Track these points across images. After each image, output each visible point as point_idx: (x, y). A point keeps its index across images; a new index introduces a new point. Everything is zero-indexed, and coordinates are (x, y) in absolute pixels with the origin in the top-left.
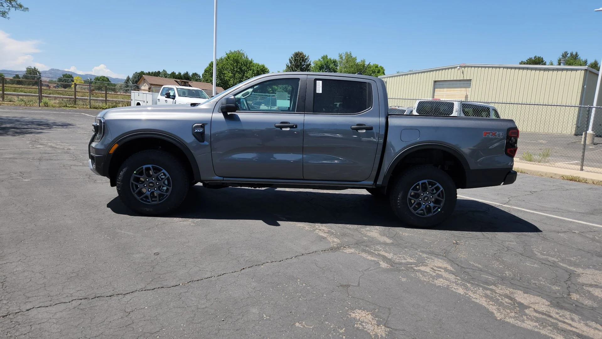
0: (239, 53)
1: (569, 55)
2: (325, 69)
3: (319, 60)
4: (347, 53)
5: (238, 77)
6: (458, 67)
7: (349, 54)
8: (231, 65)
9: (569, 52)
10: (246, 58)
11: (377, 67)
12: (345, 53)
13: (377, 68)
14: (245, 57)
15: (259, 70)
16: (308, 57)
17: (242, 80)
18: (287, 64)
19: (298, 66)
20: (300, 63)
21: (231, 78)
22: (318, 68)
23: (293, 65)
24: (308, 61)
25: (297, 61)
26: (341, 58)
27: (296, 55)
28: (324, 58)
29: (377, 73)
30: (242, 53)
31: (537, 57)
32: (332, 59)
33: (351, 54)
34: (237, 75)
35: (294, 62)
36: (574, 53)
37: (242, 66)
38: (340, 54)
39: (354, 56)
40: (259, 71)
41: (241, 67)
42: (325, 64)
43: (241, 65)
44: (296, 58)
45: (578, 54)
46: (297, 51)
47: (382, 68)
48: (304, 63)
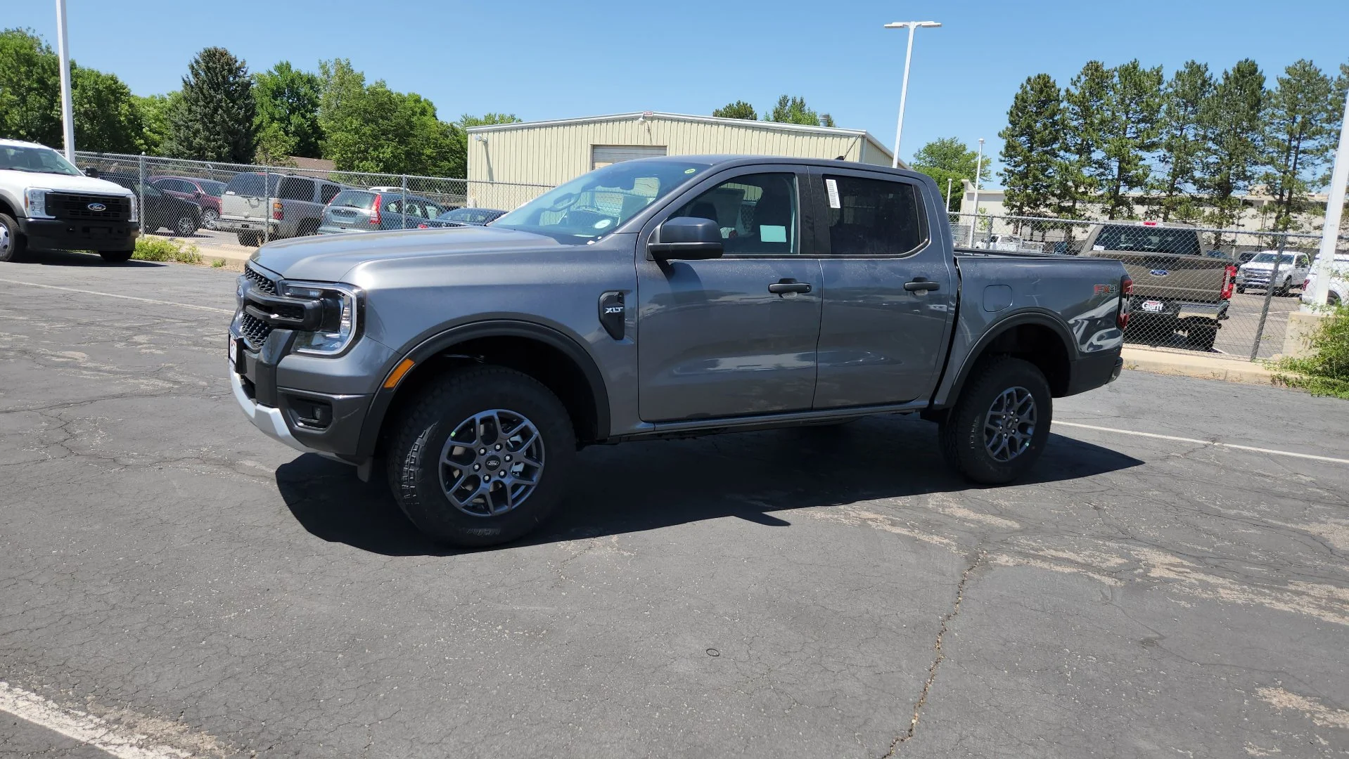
0: (24, 37)
1: (790, 103)
2: (289, 98)
3: (270, 73)
4: (338, 62)
5: (38, 105)
6: (641, 119)
7: (344, 63)
8: (9, 68)
9: (790, 97)
10: (48, 51)
11: (418, 101)
12: (334, 61)
13: (418, 105)
14: (44, 48)
15: (101, 88)
16: (244, 62)
17: (48, 112)
18: (186, 79)
19: (218, 84)
20: (223, 77)
21: (12, 106)
22: (269, 93)
23: (204, 82)
24: (245, 73)
25: (214, 72)
26: (326, 73)
27: (208, 56)
28: (284, 68)
29: (421, 114)
30: (33, 38)
31: (742, 104)
32: (304, 72)
33: (349, 63)
34: (31, 98)
35: (206, 75)
36: (798, 100)
37: (46, 76)
38: (323, 62)
39: (357, 70)
40: (102, 91)
41: (43, 78)
42: (287, 85)
43: (44, 73)
44: (211, 64)
45: (804, 101)
46: (211, 45)
47: (430, 105)
48: (234, 78)
